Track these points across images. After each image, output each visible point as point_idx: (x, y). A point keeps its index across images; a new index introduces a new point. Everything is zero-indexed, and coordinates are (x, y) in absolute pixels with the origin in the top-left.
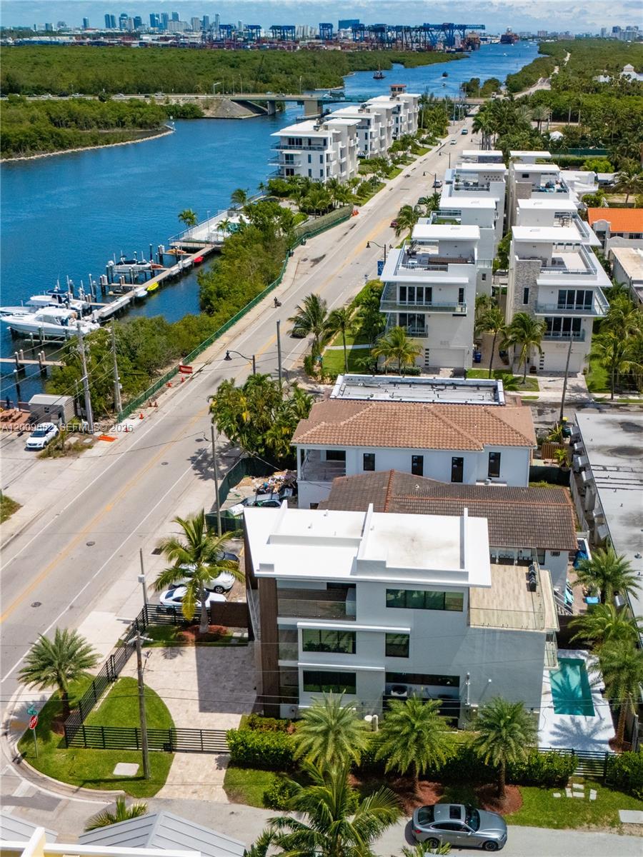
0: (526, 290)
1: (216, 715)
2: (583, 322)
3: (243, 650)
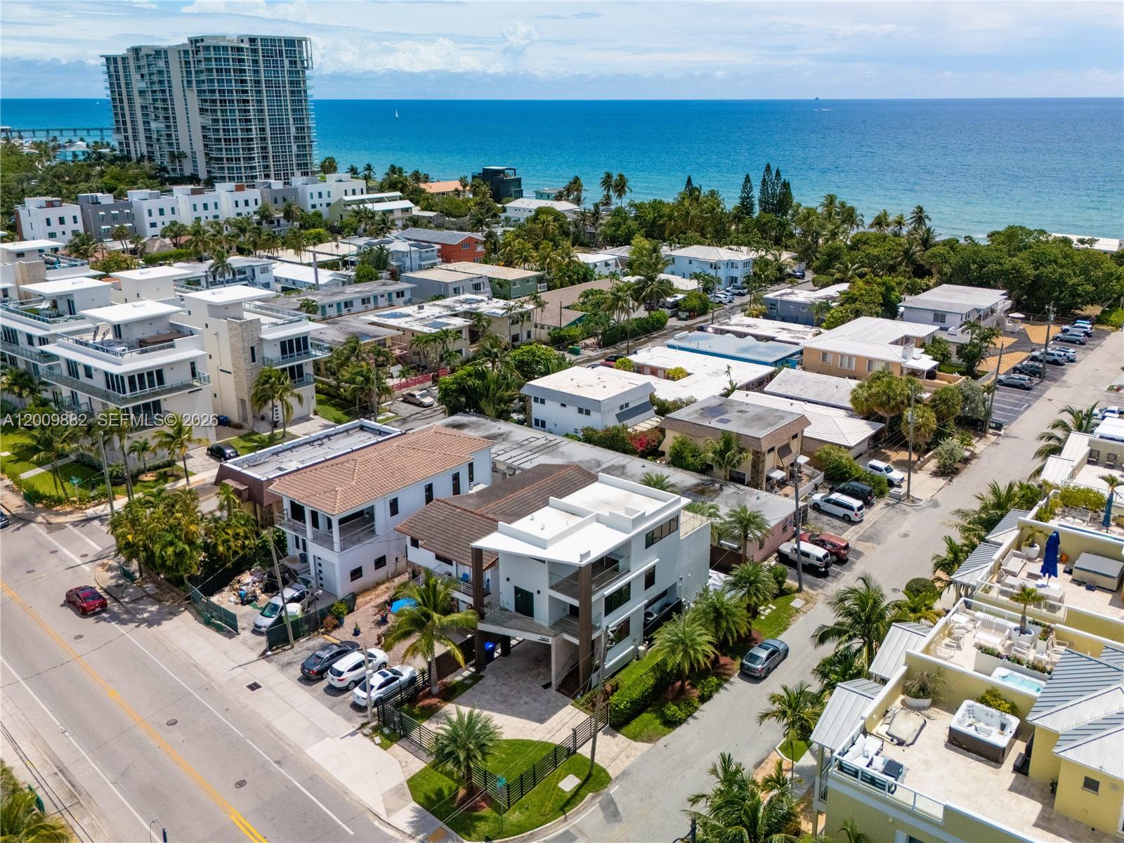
0: (252, 349)
1: (555, 717)
2: (304, 367)
3: (488, 680)
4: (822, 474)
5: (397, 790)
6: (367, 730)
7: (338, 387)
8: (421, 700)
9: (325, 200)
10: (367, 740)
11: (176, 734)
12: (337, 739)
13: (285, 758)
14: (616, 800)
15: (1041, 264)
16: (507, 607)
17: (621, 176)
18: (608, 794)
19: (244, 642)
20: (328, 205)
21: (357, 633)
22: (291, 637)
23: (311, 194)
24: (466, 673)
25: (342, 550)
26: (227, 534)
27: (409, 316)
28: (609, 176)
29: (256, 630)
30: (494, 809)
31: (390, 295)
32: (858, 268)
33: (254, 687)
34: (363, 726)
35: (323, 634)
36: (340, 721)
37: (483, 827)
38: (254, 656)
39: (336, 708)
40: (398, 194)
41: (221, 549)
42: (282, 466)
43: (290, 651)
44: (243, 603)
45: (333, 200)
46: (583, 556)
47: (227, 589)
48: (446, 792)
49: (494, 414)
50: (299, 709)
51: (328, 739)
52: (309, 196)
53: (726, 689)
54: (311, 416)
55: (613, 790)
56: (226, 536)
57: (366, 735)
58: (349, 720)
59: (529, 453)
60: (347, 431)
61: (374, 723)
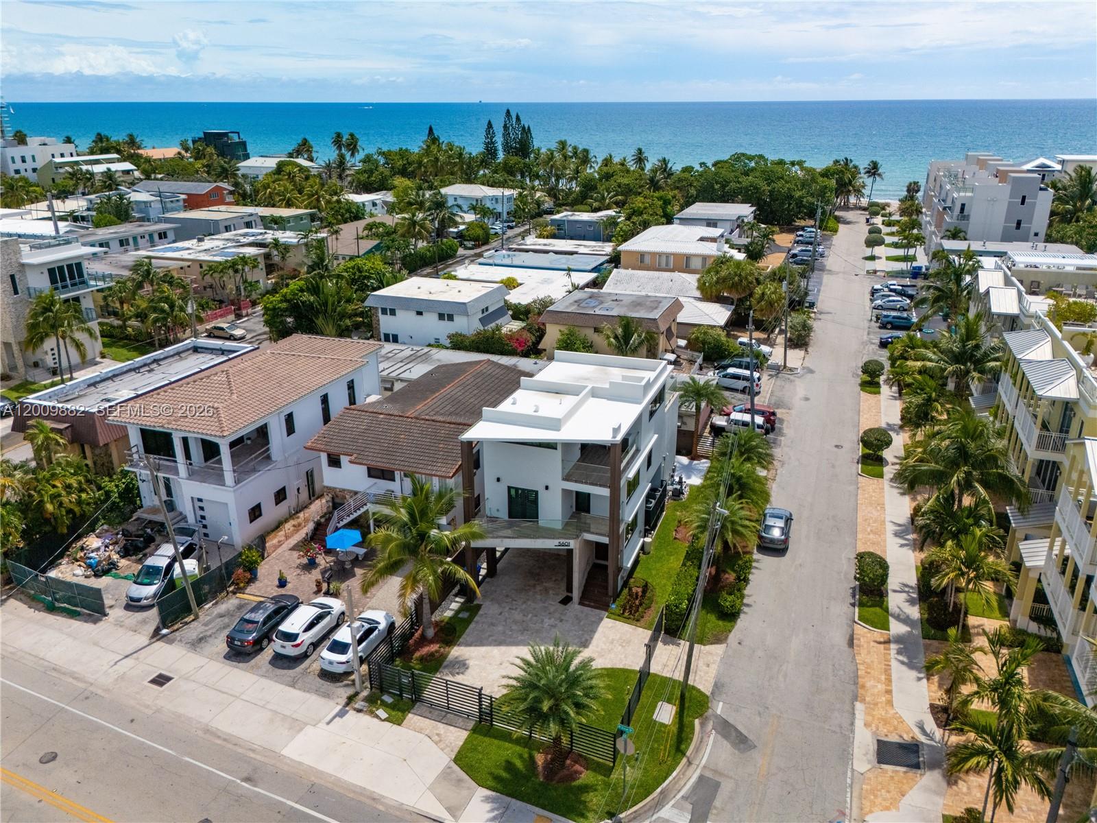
0: (12, 277)
1: (597, 636)
2: (82, 300)
3: (489, 610)
4: (702, 355)
5: (445, 775)
6: (359, 704)
7: (124, 327)
8: (417, 650)
9: (30, 165)
10: (365, 719)
11: (61, 773)
12: (322, 725)
13: (255, 770)
14: (731, 721)
15: (772, 181)
16: (495, 514)
17: (352, 135)
18: (717, 716)
19: (119, 624)
20: (34, 170)
21: (282, 583)
22: (193, 604)
23: (13, 158)
24: (455, 606)
25: (237, 482)
26: (54, 486)
27: (188, 249)
28: (339, 135)
29: (133, 605)
30: (595, 770)
31: (151, 236)
32: (615, 196)
33: (161, 680)
34: (350, 699)
35: (234, 593)
36: (314, 701)
37: (595, 800)
38: (143, 639)
39: (299, 685)
40: (116, 156)
41: (49, 507)
42: (110, 396)
43: (195, 623)
44: (97, 575)
45: (39, 164)
46: (616, 431)
47: (64, 561)
48: (519, 764)
49: (334, 332)
50: (243, 697)
51: (309, 730)
52: (10, 161)
53: (756, 568)
54: (98, 359)
55: (719, 708)
56: (53, 491)
57: (359, 711)
58: (327, 695)
59: (401, 364)
60: (178, 354)
61: (365, 693)
